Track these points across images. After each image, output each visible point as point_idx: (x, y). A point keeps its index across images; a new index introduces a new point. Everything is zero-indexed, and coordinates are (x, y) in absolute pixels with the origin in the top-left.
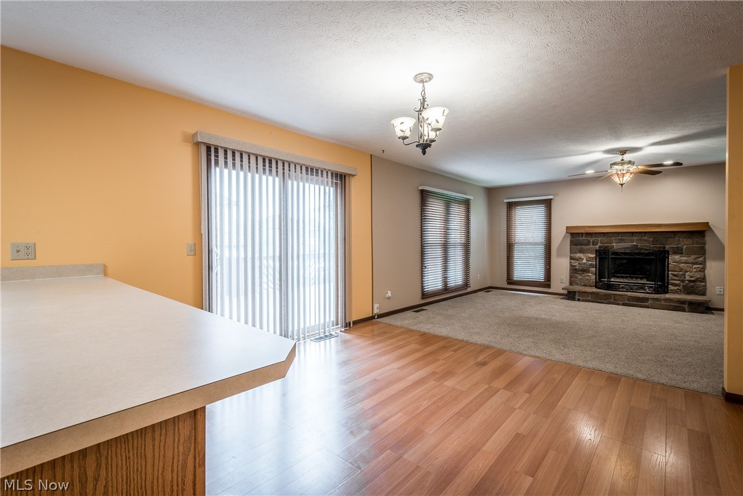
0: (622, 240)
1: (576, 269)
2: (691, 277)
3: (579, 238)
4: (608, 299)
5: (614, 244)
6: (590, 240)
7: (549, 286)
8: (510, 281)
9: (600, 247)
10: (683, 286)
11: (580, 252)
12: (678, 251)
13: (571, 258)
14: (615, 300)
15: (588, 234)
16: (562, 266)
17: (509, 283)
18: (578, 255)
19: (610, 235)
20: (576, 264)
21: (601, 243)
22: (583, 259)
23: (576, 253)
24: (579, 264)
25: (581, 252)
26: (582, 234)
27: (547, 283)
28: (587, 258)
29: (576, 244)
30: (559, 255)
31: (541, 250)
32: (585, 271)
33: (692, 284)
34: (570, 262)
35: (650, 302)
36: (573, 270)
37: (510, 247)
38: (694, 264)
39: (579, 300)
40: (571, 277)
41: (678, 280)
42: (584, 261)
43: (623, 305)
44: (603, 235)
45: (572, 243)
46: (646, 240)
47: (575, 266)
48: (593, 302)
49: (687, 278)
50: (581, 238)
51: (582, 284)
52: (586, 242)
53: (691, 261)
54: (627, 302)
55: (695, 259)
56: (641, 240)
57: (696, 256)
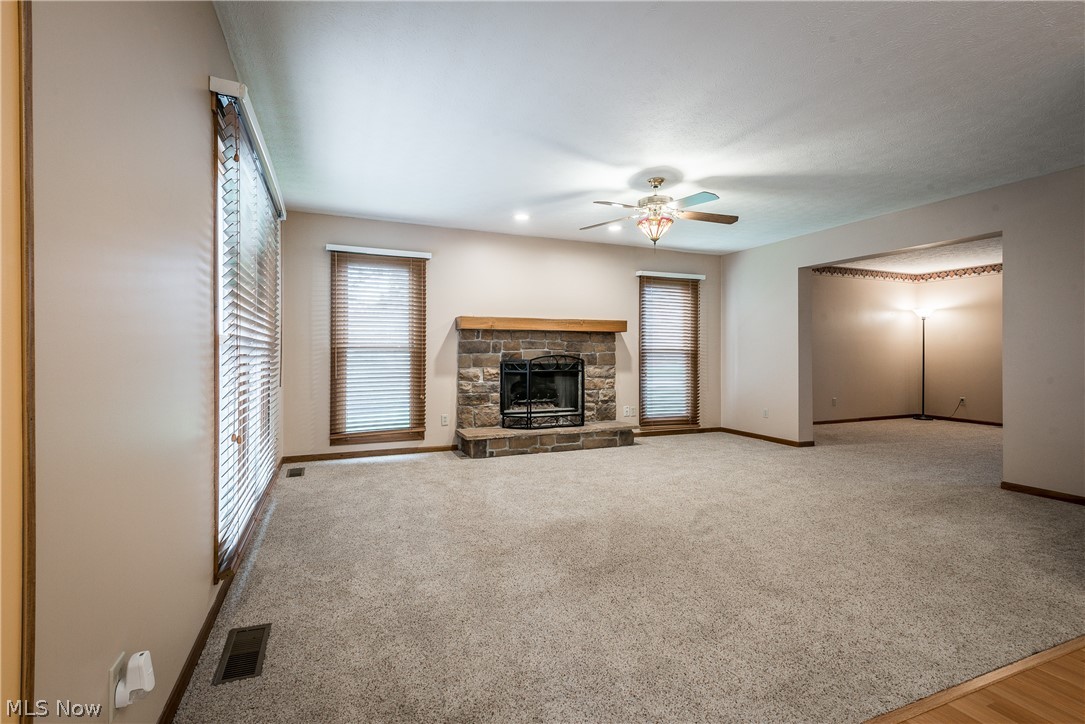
0: (532, 344)
1: (469, 398)
2: (605, 396)
3: (472, 338)
4: (533, 444)
5: (522, 351)
6: (489, 344)
7: (420, 436)
8: (337, 437)
9: (504, 355)
10: (598, 410)
11: (475, 365)
12: (592, 362)
13: (461, 377)
14: (542, 444)
15: (488, 332)
16: (443, 393)
17: (333, 442)
18: (473, 371)
19: (517, 335)
20: (468, 386)
21: (506, 348)
22: (477, 377)
23: (469, 367)
24: (474, 386)
25: (477, 364)
26: (478, 331)
27: (417, 430)
28: (486, 376)
29: (470, 351)
30: (439, 372)
31: (403, 364)
32: (482, 399)
33: (605, 406)
34: (459, 385)
35: (582, 439)
36: (466, 400)
37: (336, 357)
38: (606, 377)
39: (491, 455)
40: (460, 413)
41: (593, 402)
42: (481, 381)
43: (554, 450)
44: (508, 335)
45: (463, 348)
46: (560, 345)
47: (467, 391)
48: (513, 454)
49: (602, 398)
50: (476, 340)
51: (479, 423)
52: (484, 346)
53: (604, 374)
54: (557, 445)
55: (608, 371)
56: (554, 344)
57: (608, 367)
